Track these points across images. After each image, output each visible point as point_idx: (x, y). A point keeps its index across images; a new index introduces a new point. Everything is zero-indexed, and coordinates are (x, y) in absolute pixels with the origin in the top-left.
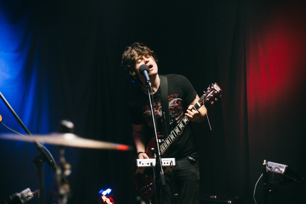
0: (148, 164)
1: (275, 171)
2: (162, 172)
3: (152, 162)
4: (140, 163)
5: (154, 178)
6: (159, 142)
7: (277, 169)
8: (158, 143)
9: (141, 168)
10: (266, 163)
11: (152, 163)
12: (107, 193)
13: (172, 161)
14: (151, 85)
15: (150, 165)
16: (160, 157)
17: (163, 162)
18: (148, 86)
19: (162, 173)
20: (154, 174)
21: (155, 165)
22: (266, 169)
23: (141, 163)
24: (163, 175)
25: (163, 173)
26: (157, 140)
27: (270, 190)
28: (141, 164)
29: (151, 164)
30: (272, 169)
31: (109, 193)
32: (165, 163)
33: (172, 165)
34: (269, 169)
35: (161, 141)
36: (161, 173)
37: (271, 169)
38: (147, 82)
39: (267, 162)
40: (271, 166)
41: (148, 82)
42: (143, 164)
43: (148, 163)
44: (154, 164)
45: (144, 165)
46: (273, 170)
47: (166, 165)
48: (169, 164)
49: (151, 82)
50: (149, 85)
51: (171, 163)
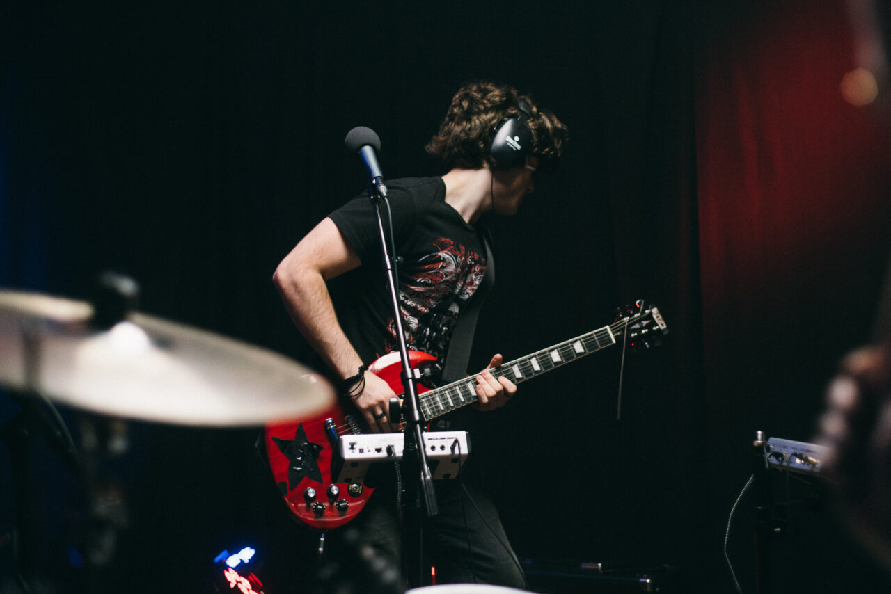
0: (379, 450)
1: (791, 465)
2: (427, 474)
3: (391, 444)
4: (352, 447)
5: (399, 497)
6: (413, 378)
7: (798, 461)
8: (410, 381)
9: (355, 463)
10: (762, 440)
11: (393, 446)
12: (242, 561)
13: (456, 441)
14: (385, 194)
15: (384, 454)
16: (418, 426)
17: (429, 444)
18: (376, 198)
19: (425, 476)
20: (400, 484)
21: (401, 455)
22: (763, 459)
23: (355, 446)
24: (431, 483)
25: (429, 477)
26: (408, 370)
27: (777, 528)
28: (357, 451)
29: (389, 449)
30: (783, 459)
31: (246, 561)
32: (433, 448)
33: (457, 452)
34: (774, 460)
35: (421, 372)
36: (423, 478)
37: (780, 459)
38: (374, 182)
39: (766, 437)
40: (777, 450)
41: (377, 183)
42: (361, 451)
43: (378, 447)
44: (399, 451)
45: (366, 455)
46: (785, 464)
47: (438, 452)
48: (447, 452)
49: (385, 184)
50: (381, 194)
51: (453, 448)
